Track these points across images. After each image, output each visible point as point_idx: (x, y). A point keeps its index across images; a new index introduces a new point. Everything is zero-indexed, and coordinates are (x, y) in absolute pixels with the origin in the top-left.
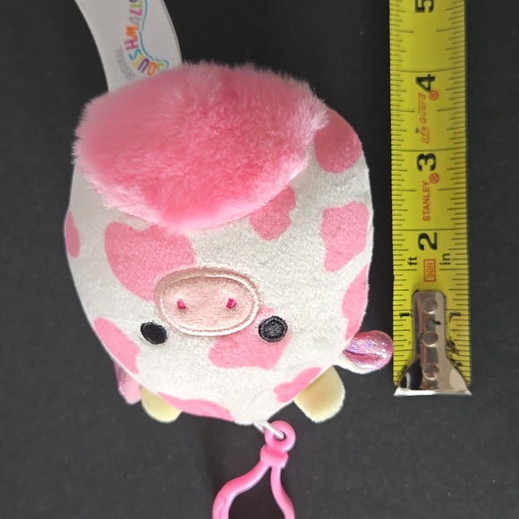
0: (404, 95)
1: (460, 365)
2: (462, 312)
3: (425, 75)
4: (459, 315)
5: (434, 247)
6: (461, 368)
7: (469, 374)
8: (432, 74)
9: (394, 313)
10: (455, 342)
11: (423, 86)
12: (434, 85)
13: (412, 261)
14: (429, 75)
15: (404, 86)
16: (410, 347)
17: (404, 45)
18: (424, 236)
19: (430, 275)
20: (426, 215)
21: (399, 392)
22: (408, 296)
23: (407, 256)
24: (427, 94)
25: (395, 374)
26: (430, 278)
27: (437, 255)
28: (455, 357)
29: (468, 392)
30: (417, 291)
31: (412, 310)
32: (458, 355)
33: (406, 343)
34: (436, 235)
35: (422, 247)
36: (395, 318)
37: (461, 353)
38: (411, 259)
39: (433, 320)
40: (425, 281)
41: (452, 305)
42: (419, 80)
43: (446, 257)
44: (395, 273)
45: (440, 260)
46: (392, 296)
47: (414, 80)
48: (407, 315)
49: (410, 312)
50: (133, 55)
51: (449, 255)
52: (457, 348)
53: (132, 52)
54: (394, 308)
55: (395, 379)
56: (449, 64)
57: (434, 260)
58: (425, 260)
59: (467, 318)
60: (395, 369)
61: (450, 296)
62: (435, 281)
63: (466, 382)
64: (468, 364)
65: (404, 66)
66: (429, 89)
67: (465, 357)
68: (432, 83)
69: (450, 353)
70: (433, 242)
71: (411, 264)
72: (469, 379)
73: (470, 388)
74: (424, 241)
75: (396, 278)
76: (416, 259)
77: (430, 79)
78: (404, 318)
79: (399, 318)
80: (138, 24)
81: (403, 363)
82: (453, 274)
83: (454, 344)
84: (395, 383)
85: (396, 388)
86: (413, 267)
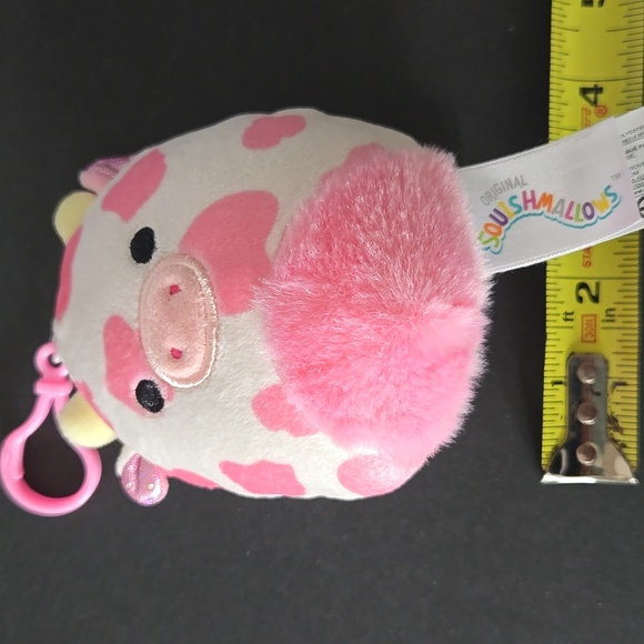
0: (565, 109)
1: (624, 446)
2: (629, 382)
3: (591, 85)
4: (624, 384)
5: (595, 299)
6: (625, 451)
7: (635, 458)
8: (600, 85)
9: (546, 380)
10: (618, 418)
11: (588, 100)
12: (602, 98)
13: (569, 317)
14: (596, 86)
15: (565, 97)
16: (562, 423)
17: (567, 47)
18: (583, 286)
19: (590, 334)
20: (586, 260)
21: (548, 478)
22: (562, 359)
23: (562, 309)
24: (593, 108)
25: (544, 456)
26: (589, 338)
27: (599, 310)
28: (617, 436)
29: (633, 481)
30: (573, 354)
31: (566, 377)
32: (622, 434)
33: (557, 418)
34: (598, 285)
35: (580, 299)
36: (545, 386)
37: (625, 432)
38: (567, 314)
39: (592, 390)
40: (582, 341)
41: (615, 373)
42: (584, 91)
43: (612, 313)
44: (548, 330)
45: (602, 316)
46: (544, 359)
47: (578, 91)
48: (560, 383)
49: (563, 380)
50: (515, 201)
51: (613, 310)
52: (621, 425)
53: (520, 201)
54: (546, 374)
55: (543, 462)
56: (622, 73)
57: (595, 316)
58: (583, 316)
59: (635, 388)
60: (544, 449)
61: (614, 361)
62: (595, 341)
63: (631, 467)
64: (635, 445)
65: (567, 72)
66: (595, 103)
67: (630, 437)
68: (599, 96)
69: (611, 431)
70: (594, 293)
71: (566, 320)
72: (635, 464)
73: (636, 475)
74: (583, 293)
75: (549, 337)
76: (572, 313)
77: (598, 90)
78: (556, 386)
79: (549, 386)
80: (555, 211)
81: (554, 443)
82: (617, 334)
83: (616, 420)
84: (544, 468)
85: (544, 473)
86: (569, 324)
